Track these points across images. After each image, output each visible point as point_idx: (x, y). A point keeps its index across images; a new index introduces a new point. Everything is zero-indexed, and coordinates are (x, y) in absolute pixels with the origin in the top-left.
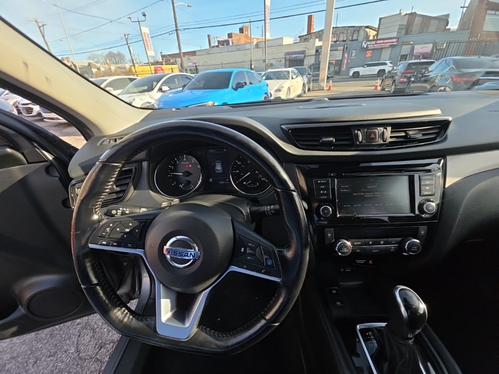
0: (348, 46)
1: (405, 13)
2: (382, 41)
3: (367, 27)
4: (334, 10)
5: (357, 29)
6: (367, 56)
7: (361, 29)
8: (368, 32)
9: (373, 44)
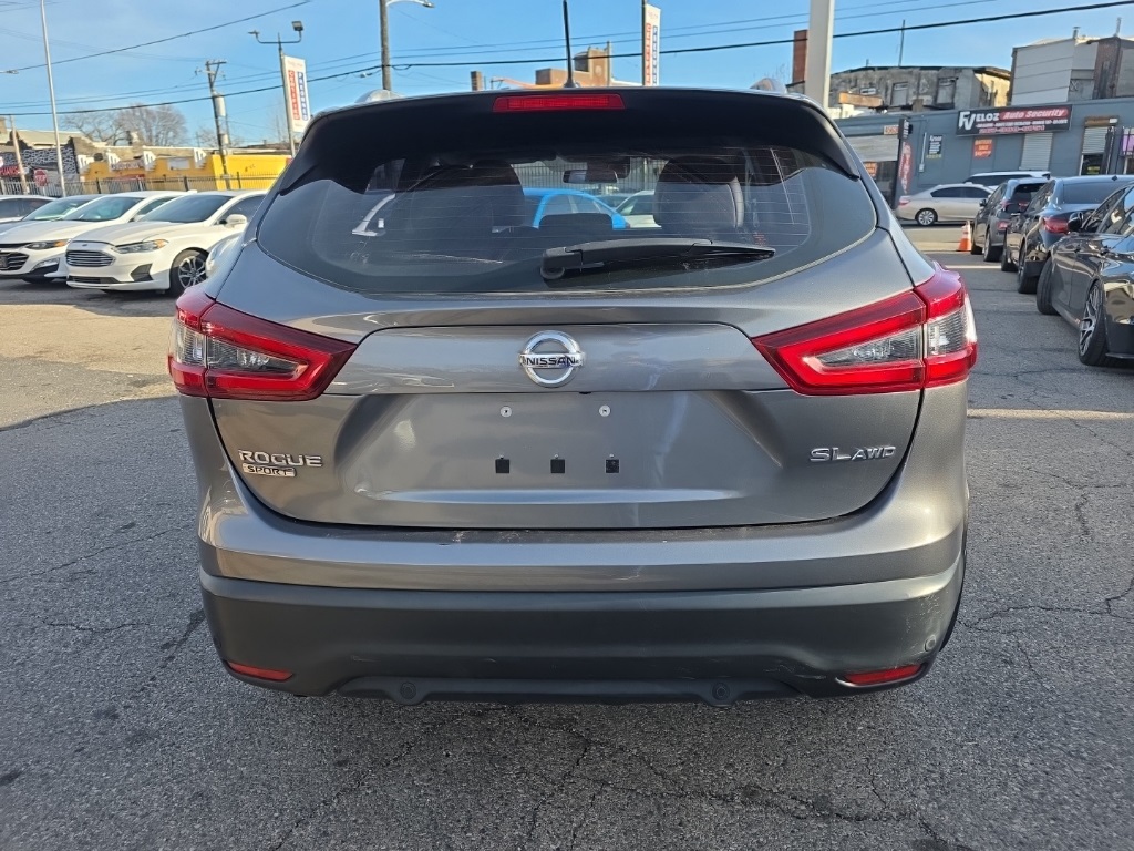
0: (915, 125)
1: (1088, 39)
2: (1020, 115)
3: (982, 71)
4: (830, 40)
5: (950, 76)
6: (977, 154)
7: (959, 75)
8: (989, 85)
9: (995, 122)
